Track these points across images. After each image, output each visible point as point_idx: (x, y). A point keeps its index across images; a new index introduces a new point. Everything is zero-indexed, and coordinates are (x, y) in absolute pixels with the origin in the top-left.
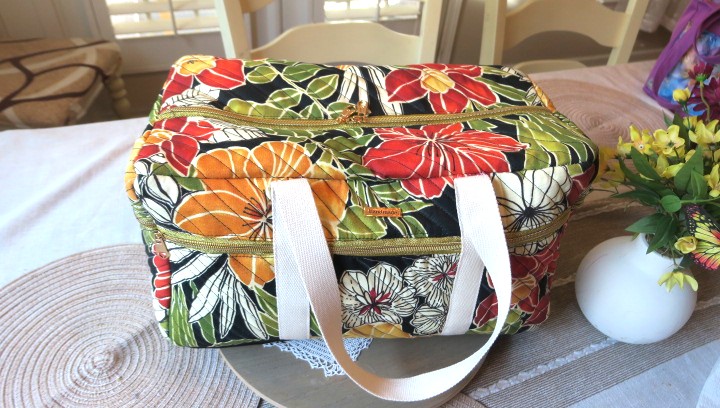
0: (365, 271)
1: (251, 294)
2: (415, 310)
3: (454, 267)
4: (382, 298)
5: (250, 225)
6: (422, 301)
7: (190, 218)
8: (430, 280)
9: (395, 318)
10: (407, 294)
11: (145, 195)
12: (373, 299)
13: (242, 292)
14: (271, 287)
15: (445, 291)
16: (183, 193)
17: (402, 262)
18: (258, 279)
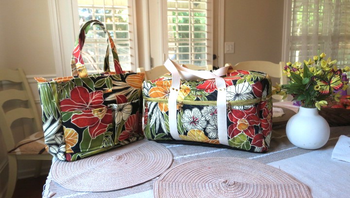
0: (191, 110)
1: (163, 114)
2: (207, 126)
3: (216, 110)
4: (196, 120)
5: (164, 95)
6: (208, 122)
7: (152, 93)
8: (209, 114)
9: (201, 128)
10: (203, 119)
11: (144, 87)
12: (194, 119)
13: (161, 114)
14: (167, 113)
15: (215, 119)
16: (152, 86)
17: (200, 108)
18: (165, 110)
